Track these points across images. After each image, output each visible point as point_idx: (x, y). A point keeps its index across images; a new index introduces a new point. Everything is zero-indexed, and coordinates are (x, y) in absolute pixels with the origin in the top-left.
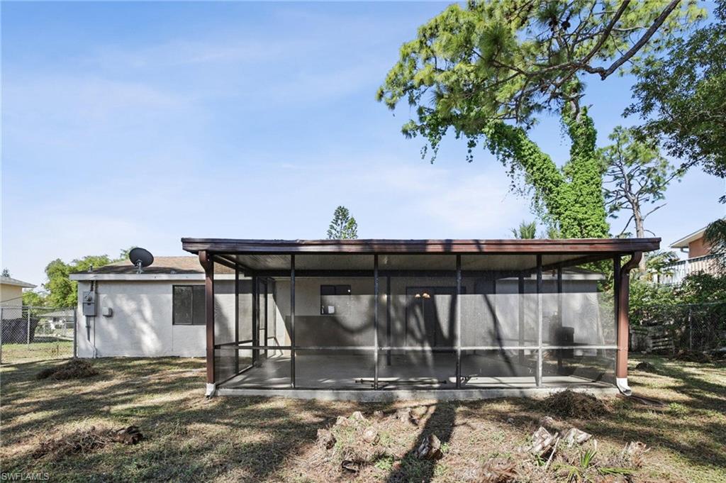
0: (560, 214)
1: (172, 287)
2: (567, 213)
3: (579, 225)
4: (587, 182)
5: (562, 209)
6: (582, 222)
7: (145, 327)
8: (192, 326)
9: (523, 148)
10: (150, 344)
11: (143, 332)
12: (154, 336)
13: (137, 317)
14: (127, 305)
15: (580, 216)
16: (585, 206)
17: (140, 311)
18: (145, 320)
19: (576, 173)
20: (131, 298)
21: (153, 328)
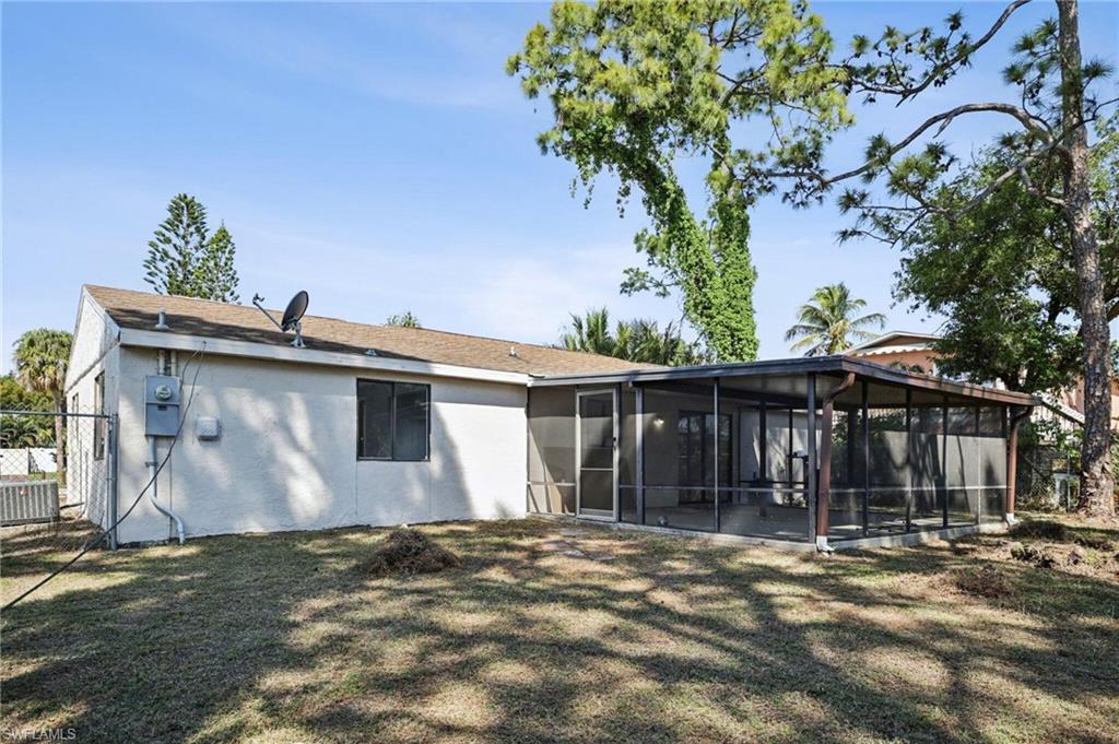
0: (712, 317)
1: (354, 381)
2: (720, 318)
3: (732, 336)
4: (741, 282)
5: (713, 311)
6: (736, 333)
7: (297, 461)
8: (394, 463)
9: (683, 217)
10: (308, 498)
11: (291, 471)
12: (316, 481)
13: (277, 439)
14: (254, 410)
15: (734, 324)
16: (738, 312)
17: (284, 426)
18: (296, 446)
19: (728, 266)
20: (261, 393)
21: (315, 463)
